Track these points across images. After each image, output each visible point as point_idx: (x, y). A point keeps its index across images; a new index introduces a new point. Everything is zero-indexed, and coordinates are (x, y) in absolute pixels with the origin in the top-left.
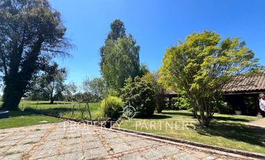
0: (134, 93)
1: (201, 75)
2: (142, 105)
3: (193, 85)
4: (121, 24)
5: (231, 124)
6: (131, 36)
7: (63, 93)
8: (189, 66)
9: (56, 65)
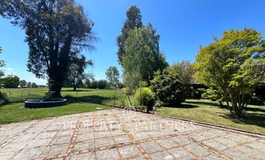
0: (164, 85)
1: (241, 74)
2: (173, 96)
3: (232, 83)
4: (138, 11)
5: (262, 115)
6: (151, 25)
7: (84, 81)
8: (229, 65)
9: (84, 58)
